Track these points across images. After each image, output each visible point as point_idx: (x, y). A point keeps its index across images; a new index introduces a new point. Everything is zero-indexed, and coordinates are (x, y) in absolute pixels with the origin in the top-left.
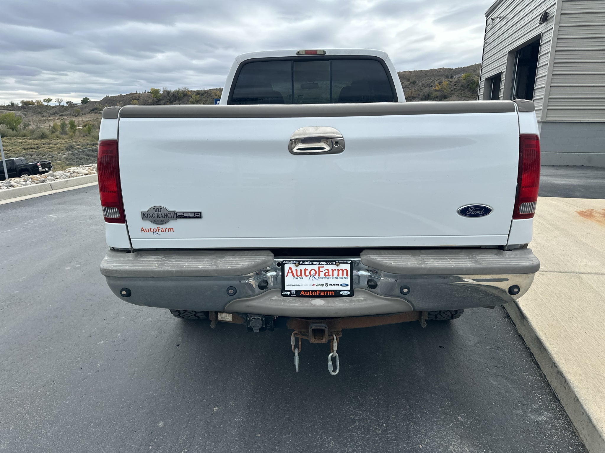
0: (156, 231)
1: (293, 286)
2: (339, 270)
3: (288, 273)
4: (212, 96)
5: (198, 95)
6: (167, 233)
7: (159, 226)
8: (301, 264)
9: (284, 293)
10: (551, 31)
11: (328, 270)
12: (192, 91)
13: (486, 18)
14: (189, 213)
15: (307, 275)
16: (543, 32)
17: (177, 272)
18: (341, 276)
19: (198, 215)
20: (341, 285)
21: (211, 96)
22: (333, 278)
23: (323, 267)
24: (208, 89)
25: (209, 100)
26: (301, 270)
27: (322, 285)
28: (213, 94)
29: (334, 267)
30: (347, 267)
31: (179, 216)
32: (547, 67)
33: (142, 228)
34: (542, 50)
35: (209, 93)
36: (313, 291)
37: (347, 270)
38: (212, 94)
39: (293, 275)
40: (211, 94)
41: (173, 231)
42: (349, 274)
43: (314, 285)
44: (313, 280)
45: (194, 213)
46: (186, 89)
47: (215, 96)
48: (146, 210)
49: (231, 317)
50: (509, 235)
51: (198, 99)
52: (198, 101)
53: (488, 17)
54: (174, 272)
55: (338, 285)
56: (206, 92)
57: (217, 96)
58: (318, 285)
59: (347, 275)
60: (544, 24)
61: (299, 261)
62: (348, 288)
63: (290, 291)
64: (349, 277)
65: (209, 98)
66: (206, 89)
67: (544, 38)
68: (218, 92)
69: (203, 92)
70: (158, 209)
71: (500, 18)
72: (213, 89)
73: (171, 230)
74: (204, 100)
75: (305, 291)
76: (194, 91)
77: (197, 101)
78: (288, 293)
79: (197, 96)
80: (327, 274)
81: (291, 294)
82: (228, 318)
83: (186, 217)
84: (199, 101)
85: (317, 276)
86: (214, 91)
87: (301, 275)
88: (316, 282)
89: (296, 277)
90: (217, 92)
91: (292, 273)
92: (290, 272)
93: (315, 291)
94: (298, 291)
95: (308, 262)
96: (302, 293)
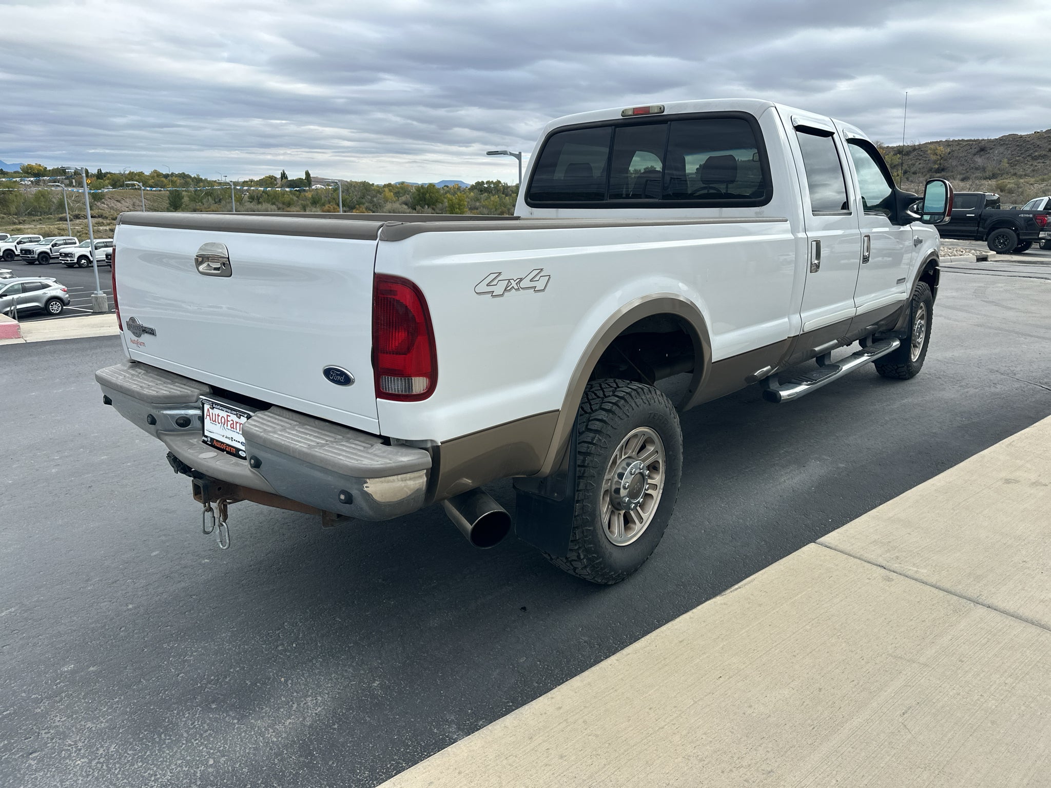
0: (137, 344)
1: (210, 432)
2: (239, 424)
4: (928, 156)
5: (898, 155)
8: (215, 408)
9: (204, 438)
11: (232, 420)
12: (888, 147)
15: (219, 422)
19: (153, 333)
20: (241, 443)
21: (925, 155)
22: (236, 432)
23: (230, 416)
24: (923, 142)
25: (920, 164)
26: (215, 414)
27: (229, 438)
28: (929, 151)
29: (235, 418)
35: (922, 150)
36: (221, 443)
38: (927, 151)
39: (210, 420)
40: (925, 152)
43: (223, 436)
44: (223, 429)
45: (151, 329)
46: (879, 144)
47: (932, 155)
51: (897, 163)
52: (895, 166)
55: (239, 442)
56: (917, 147)
57: (937, 155)
58: (226, 437)
61: (214, 403)
62: (244, 448)
63: (207, 437)
65: (920, 160)
66: (917, 144)
68: (942, 147)
69: (910, 148)
72: (932, 143)
74: (908, 165)
75: (217, 441)
76: (893, 148)
77: (893, 166)
79: (894, 157)
80: (232, 426)
81: (209, 441)
84: (898, 165)
85: (226, 427)
86: (932, 146)
87: (215, 421)
88: (225, 433)
90: (939, 148)
91: (209, 416)
92: (208, 414)
93: (223, 443)
94: (212, 439)
95: (218, 405)
96: (215, 443)
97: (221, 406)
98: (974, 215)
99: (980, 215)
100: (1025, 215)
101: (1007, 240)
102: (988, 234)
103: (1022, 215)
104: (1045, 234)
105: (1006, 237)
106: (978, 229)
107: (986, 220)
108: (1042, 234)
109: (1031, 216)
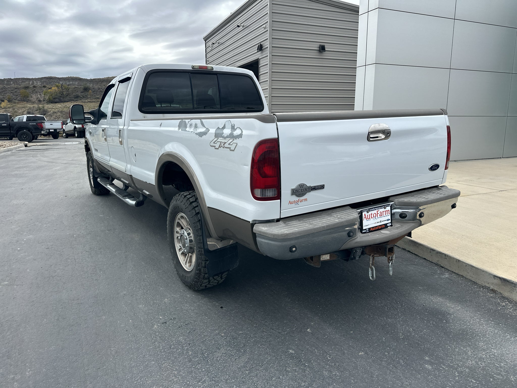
0: (296, 202)
1: (366, 226)
2: (385, 211)
3: (364, 218)
6: (303, 203)
7: (299, 198)
8: (370, 211)
9: (363, 231)
10: (266, 58)
11: (381, 212)
13: (204, 41)
14: (318, 186)
15: (372, 217)
16: (260, 58)
17: (327, 226)
18: (386, 215)
19: (322, 187)
20: (387, 220)
22: (383, 217)
23: (379, 211)
26: (369, 215)
27: (379, 222)
29: (383, 210)
30: (388, 208)
31: (313, 189)
32: (267, 83)
33: (290, 201)
34: (261, 70)
36: (375, 227)
37: (389, 210)
39: (366, 219)
41: (307, 201)
42: (390, 213)
43: (375, 223)
44: (375, 220)
45: (321, 185)
48: (294, 187)
49: (329, 256)
50: (443, 179)
53: (207, 42)
54: (326, 227)
55: (386, 220)
58: (377, 223)
59: (389, 214)
60: (260, 52)
61: (369, 209)
62: (390, 221)
63: (366, 229)
64: (390, 215)
67: (261, 62)
70: (301, 186)
71: (219, 43)
73: (306, 200)
75: (372, 228)
78: (365, 231)
80: (381, 215)
81: (366, 231)
82: (326, 257)
83: (316, 189)
85: (376, 217)
87: (370, 218)
88: (376, 221)
89: (367, 220)
91: (366, 217)
92: (365, 217)
93: (377, 226)
94: (369, 229)
95: (373, 209)
96: (371, 229)
97: (374, 208)
98: (6, 125)
99: (9, 125)
100: (32, 124)
101: (27, 136)
102: (17, 134)
103: (31, 124)
104: (44, 132)
105: (26, 134)
106: (10, 132)
107: (13, 127)
108: (42, 132)
109: (35, 124)
